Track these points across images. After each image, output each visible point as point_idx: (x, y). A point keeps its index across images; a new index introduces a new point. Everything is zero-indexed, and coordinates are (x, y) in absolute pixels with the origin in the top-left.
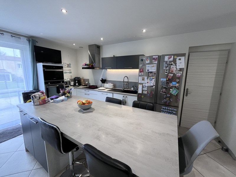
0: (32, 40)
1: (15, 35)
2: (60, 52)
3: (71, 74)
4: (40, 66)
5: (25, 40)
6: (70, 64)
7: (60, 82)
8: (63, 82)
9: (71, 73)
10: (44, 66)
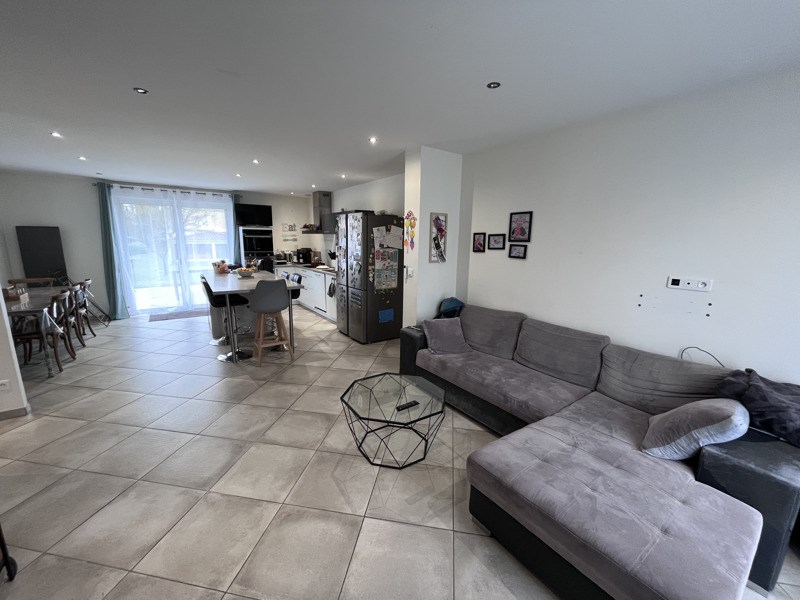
0: (236, 195)
1: (217, 192)
2: (269, 208)
3: (295, 243)
4: (241, 228)
5: (226, 196)
6: (295, 226)
7: (266, 254)
8: (272, 254)
9: (296, 240)
10: (244, 231)
